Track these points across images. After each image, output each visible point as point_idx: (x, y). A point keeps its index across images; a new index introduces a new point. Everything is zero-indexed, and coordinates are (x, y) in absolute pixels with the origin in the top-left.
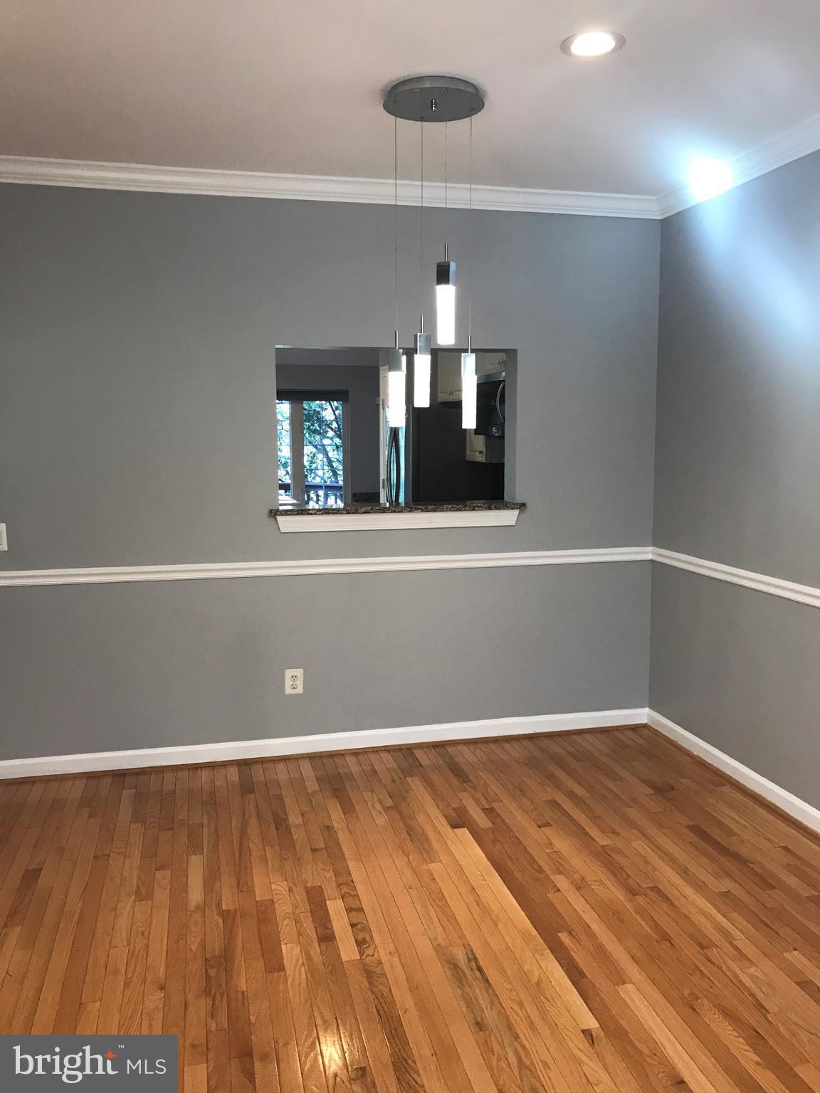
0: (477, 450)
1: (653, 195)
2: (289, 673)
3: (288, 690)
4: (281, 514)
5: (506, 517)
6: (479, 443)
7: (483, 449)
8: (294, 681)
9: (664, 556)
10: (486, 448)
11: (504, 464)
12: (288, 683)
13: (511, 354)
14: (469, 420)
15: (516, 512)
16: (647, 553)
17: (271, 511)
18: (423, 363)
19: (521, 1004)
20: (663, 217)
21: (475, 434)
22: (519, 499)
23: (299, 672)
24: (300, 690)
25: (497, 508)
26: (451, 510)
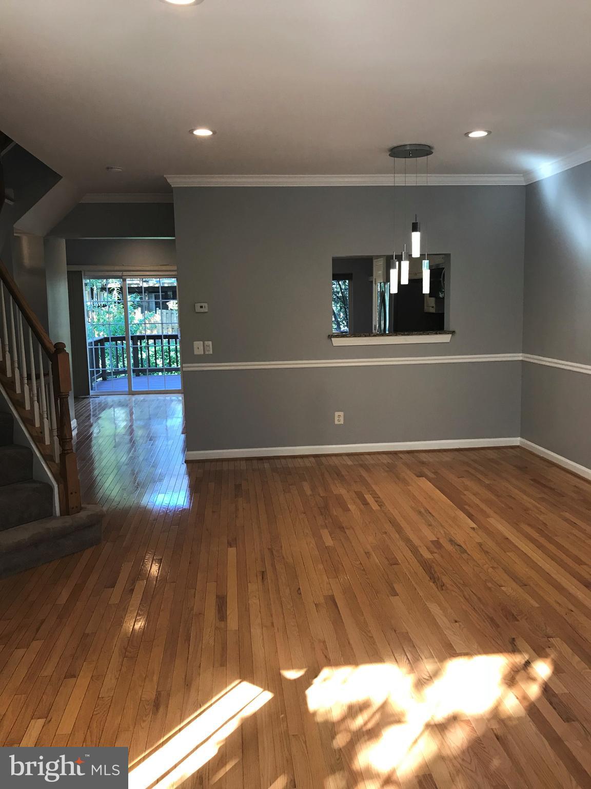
0: (430, 306)
1: (521, 174)
2: (337, 414)
3: (336, 422)
4: (334, 337)
5: (445, 338)
6: (432, 302)
7: (434, 305)
8: (339, 418)
9: (528, 358)
10: (436, 305)
11: (444, 313)
12: (336, 419)
13: (447, 256)
14: (426, 289)
15: (450, 335)
16: (519, 357)
17: (329, 336)
18: (405, 265)
19: (447, 521)
20: (527, 184)
21: (430, 297)
22: (451, 329)
23: (341, 414)
24: (342, 422)
25: (440, 334)
26: (416, 335)
